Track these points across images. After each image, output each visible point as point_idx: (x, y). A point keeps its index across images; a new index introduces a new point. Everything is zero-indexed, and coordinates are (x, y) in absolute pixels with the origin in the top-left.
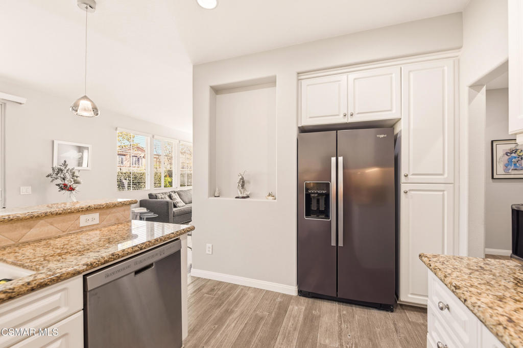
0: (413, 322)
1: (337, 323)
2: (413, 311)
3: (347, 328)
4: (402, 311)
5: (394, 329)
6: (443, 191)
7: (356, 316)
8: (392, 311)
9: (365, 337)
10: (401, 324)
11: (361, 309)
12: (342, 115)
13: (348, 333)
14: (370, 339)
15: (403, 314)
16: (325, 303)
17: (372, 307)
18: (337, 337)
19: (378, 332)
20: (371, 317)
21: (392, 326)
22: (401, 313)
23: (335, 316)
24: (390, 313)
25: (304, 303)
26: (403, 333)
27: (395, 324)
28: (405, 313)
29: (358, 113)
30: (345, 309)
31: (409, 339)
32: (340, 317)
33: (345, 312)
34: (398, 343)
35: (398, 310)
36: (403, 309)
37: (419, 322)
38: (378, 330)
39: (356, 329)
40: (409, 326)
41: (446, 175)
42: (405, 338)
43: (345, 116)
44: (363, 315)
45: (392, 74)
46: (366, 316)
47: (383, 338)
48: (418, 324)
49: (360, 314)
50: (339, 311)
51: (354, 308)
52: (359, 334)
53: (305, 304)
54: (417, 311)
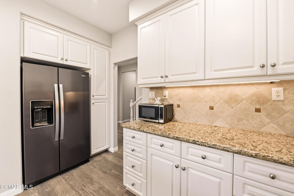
0: (99, 161)
1: (66, 185)
2: (95, 157)
3: (74, 182)
4: (92, 159)
5: (94, 168)
6: (106, 102)
7: (74, 174)
8: (89, 162)
9: (84, 179)
10: (95, 164)
11: (75, 170)
12: (60, 59)
13: (76, 184)
14: (87, 178)
15: (93, 160)
16: (51, 180)
17: (79, 166)
18: (71, 189)
19: (88, 173)
20: (82, 170)
21: (92, 167)
22: (92, 160)
23: (63, 182)
24: (88, 163)
25: (34, 191)
26: (98, 167)
27: (93, 166)
28: (93, 159)
29: (70, 60)
30: (66, 175)
31: (100, 167)
32: (66, 180)
33: (67, 177)
34: (98, 171)
35: (90, 160)
36: (92, 158)
37: (100, 159)
38: (88, 172)
39: (78, 179)
40: (98, 163)
41: (106, 96)
42: (100, 168)
43: (62, 59)
44: (77, 171)
45: (87, 46)
46: (79, 171)
47: (92, 174)
48: (100, 160)
49: (75, 172)
50: (63, 178)
51: (71, 171)
52: (81, 180)
53: (36, 191)
54: (97, 156)
